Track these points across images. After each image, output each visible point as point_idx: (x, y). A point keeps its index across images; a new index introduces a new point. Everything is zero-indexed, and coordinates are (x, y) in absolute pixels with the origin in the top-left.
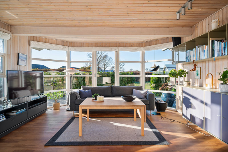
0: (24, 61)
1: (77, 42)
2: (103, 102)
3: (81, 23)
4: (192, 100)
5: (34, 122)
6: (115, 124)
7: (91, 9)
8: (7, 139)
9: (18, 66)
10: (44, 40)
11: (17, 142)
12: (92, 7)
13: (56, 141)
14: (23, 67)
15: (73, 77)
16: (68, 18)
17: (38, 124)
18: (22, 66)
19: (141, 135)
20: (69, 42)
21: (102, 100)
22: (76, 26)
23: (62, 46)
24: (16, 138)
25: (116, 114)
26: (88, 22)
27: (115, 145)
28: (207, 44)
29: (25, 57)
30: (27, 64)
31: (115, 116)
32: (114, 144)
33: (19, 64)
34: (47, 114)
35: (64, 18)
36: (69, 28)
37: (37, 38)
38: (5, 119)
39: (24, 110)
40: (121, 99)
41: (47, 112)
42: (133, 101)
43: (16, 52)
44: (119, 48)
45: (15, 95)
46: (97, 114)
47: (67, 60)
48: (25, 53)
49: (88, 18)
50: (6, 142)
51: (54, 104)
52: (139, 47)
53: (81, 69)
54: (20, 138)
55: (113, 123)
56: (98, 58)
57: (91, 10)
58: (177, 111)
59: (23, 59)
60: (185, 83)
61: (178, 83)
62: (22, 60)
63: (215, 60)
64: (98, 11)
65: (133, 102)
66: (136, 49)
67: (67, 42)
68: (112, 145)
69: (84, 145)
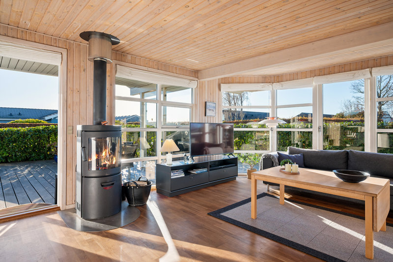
0: (213, 110)
1: (286, 74)
2: (297, 174)
3: (268, 48)
5: (216, 188)
6: (327, 222)
7: (267, 26)
8: (183, 197)
9: (206, 117)
10: (237, 80)
11: (188, 202)
12: (266, 24)
13: (221, 214)
14: (212, 118)
15: (297, 133)
16: (247, 46)
17: (218, 190)
18: (211, 116)
19: (364, 256)
20: (274, 76)
21: (294, 171)
22: (265, 53)
23: (263, 84)
24: (190, 199)
25: (346, 207)
26: (278, 42)
27: (293, 248)
29: (214, 105)
30: (217, 114)
31: (340, 210)
32: (293, 246)
33: (207, 114)
34: (237, 182)
35: (241, 48)
36: (256, 58)
37: (229, 79)
38: (184, 175)
39: (205, 170)
40: (332, 174)
41: (238, 179)
42: (360, 182)
43: (204, 101)
45: (206, 151)
46: (306, 199)
47: (270, 105)
48: (214, 101)
49: (273, 38)
50: (181, 199)
51: (248, 170)
53: (335, 116)
54: (193, 199)
55: (322, 219)
56: (379, 92)
57: (268, 28)
59: (211, 108)
62: (210, 110)
64: (280, 25)
65: (360, 185)
67: (270, 76)
68: (289, 246)
69: (249, 231)
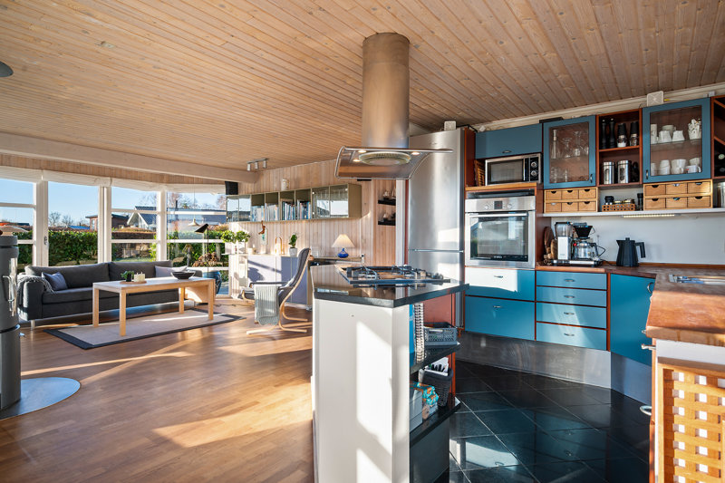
4: (261, 271)
28: (277, 203)
44: (114, 179)
52: (156, 182)
58: (231, 298)
60: (250, 251)
61: (238, 251)
63: (284, 223)
66: (151, 187)
